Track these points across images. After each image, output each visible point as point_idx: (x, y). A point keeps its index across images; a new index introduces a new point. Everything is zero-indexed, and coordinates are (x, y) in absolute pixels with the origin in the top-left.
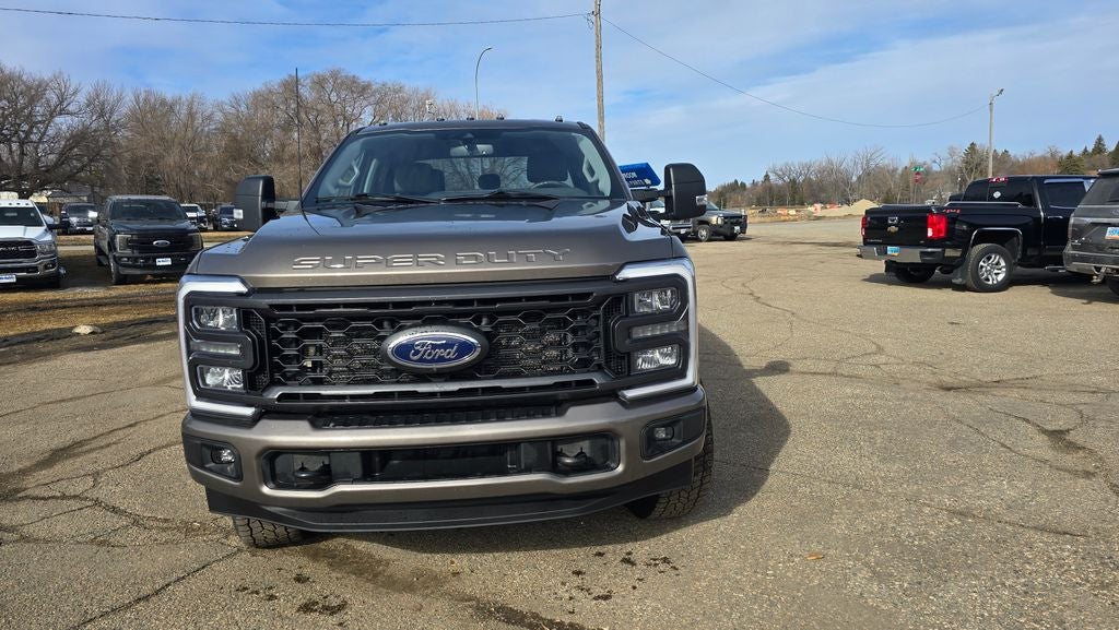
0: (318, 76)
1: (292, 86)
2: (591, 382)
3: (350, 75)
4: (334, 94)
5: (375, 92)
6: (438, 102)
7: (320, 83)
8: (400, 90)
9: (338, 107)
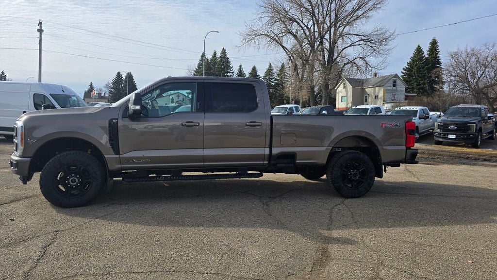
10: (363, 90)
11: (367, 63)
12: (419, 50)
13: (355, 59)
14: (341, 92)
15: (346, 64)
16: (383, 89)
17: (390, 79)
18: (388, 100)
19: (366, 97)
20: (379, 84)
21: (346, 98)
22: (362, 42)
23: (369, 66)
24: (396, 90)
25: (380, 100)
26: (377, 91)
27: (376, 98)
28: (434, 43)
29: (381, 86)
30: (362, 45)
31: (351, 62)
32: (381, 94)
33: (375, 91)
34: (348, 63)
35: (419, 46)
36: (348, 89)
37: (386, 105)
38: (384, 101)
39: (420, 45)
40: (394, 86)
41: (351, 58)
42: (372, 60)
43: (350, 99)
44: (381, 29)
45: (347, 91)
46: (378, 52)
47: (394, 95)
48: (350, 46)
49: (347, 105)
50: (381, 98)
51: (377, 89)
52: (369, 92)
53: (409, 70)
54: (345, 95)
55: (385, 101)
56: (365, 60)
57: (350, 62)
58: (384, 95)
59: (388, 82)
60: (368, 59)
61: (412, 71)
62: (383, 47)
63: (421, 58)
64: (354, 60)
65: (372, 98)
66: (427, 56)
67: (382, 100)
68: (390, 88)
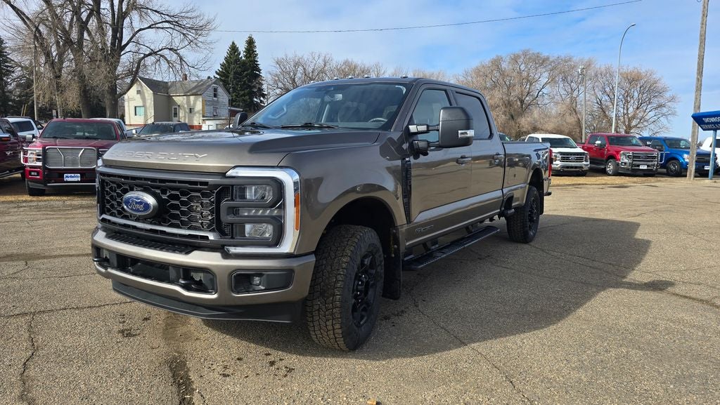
0: (514, 55)
1: (496, 63)
2: (207, 238)
3: (536, 52)
4: (523, 65)
5: (552, 62)
6: (598, 66)
7: (515, 59)
8: (570, 60)
9: (525, 74)
10: (170, 97)
11: (181, 59)
12: (234, 49)
13: (162, 50)
14: (133, 99)
15: (146, 56)
16: (201, 99)
17: (210, 86)
18: (209, 115)
19: (175, 109)
20: (194, 91)
21: (142, 109)
22: (167, 25)
23: (185, 64)
24: (218, 101)
25: (197, 115)
26: (192, 102)
27: (191, 112)
28: (251, 43)
29: (198, 95)
30: (169, 30)
31: (155, 53)
32: (199, 106)
33: (188, 102)
34: (150, 54)
35: (233, 43)
36: (146, 95)
37: (208, 123)
38: (203, 116)
39: (236, 43)
40: (215, 96)
41: (156, 47)
42: (189, 55)
43: (151, 112)
44: (192, 10)
45: (144, 99)
46: (196, 44)
47: (215, 109)
48: (150, 27)
49: (146, 120)
50: (198, 112)
51: (192, 98)
52: (179, 103)
53: (224, 75)
54: (141, 104)
55: (205, 117)
56: (178, 54)
57: (153, 53)
58: (203, 108)
59: (207, 89)
60: (181, 52)
61: (228, 77)
62: (201, 39)
63: (238, 60)
64: (160, 50)
65: (185, 112)
66: (243, 58)
67: (201, 115)
68: (210, 99)
